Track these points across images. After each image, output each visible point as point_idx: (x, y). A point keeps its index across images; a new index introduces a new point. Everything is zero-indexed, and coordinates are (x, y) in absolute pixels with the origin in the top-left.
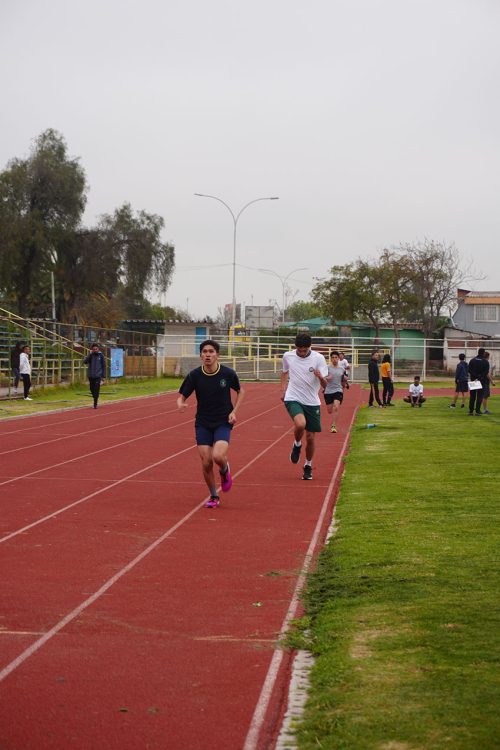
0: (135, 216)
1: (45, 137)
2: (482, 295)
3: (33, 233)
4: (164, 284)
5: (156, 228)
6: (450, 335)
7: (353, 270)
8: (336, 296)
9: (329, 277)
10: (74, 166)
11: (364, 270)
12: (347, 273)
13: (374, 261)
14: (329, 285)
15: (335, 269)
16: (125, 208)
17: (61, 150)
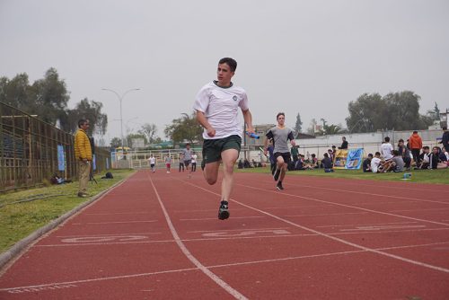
0: (90, 103)
1: (49, 71)
3: (48, 112)
4: (104, 131)
5: (99, 108)
7: (182, 121)
8: (175, 132)
9: (172, 124)
10: (63, 83)
11: (187, 120)
12: (180, 122)
13: (191, 117)
14: (172, 128)
15: (174, 121)
16: (86, 99)
17: (56, 76)
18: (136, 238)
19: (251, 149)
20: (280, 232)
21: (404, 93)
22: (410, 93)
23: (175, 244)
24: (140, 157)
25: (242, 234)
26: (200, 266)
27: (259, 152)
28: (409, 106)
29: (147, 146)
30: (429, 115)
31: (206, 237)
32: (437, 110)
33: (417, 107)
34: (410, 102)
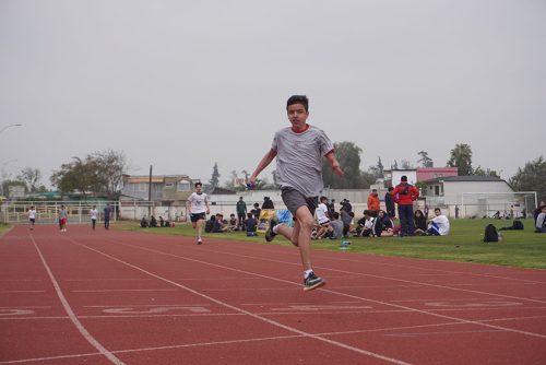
2: (137, 178)
6: (122, 199)
7: (73, 166)
8: (64, 180)
9: (60, 170)
11: (79, 166)
12: (70, 168)
13: (85, 163)
14: (60, 174)
15: (64, 166)
18: (18, 312)
19: (157, 205)
20: (198, 309)
21: (342, 145)
22: (350, 145)
23: (69, 320)
24: (18, 210)
25: (151, 311)
26: (103, 351)
27: (167, 208)
28: (348, 160)
29: (28, 196)
30: (371, 172)
31: (109, 314)
32: (380, 165)
33: (357, 161)
34: (350, 155)
